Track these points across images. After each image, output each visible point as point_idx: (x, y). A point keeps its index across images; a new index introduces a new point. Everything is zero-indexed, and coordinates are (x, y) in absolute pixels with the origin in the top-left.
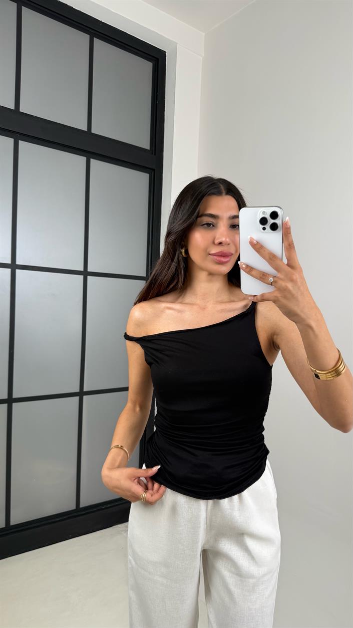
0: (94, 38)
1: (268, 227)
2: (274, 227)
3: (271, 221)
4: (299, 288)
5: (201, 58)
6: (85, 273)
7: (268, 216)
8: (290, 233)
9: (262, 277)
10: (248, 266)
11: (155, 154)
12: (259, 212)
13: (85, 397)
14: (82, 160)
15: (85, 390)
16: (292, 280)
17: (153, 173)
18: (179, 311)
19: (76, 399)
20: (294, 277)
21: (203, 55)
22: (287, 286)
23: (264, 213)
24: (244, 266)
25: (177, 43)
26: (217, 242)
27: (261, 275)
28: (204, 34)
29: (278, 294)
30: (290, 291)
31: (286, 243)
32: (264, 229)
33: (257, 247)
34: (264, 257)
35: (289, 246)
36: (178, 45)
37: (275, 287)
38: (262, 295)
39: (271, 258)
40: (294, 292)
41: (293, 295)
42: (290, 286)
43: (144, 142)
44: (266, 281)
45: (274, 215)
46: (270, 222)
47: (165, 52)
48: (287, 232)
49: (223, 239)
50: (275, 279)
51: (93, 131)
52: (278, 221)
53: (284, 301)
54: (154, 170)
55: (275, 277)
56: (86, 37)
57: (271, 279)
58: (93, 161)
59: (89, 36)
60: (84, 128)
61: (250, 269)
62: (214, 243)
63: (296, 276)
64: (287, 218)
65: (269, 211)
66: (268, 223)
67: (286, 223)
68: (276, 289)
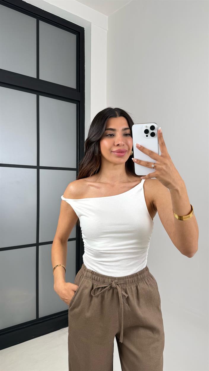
0: (40, 21)
1: (149, 135)
2: (153, 135)
3: (151, 131)
5: (106, 31)
6: (38, 167)
7: (149, 129)
8: (162, 137)
9: (147, 165)
10: (138, 160)
11: (80, 92)
12: (144, 126)
13: (40, 247)
14: (34, 96)
15: (40, 242)
16: (165, 164)
17: (79, 103)
18: (98, 188)
19: (34, 248)
20: (166, 162)
21: (108, 29)
22: (162, 168)
23: (146, 127)
24: (136, 160)
25: (91, 23)
26: (116, 144)
27: (147, 164)
28: (107, 17)
29: (158, 173)
30: (164, 170)
31: (160, 142)
32: (147, 136)
33: (142, 149)
34: (146, 154)
35: (162, 144)
36: (92, 24)
38: (149, 175)
39: (150, 154)
40: (167, 170)
41: (166, 172)
42: (164, 167)
43: (72, 84)
44: (150, 167)
45: (152, 128)
47: (84, 28)
48: (160, 136)
49: (120, 143)
50: (155, 165)
51: (40, 78)
53: (161, 176)
54: (79, 101)
55: (155, 163)
56: (34, 20)
57: (153, 166)
58: (41, 97)
59: (36, 19)
60: (35, 76)
61: (139, 162)
62: (114, 145)
63: (167, 161)
64: (160, 128)
65: (149, 125)
66: (149, 132)
67: (159, 131)
68: (156, 170)
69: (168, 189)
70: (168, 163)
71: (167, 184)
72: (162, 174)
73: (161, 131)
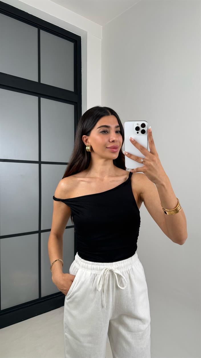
0: (40, 30)
1: (140, 132)
2: (143, 132)
4: (157, 165)
5: (101, 40)
6: (40, 162)
7: (140, 126)
8: (152, 135)
9: (137, 159)
10: (129, 154)
11: (77, 94)
12: (135, 123)
13: (42, 234)
14: (36, 98)
15: (42, 229)
16: (153, 161)
17: (76, 105)
19: (37, 235)
20: (154, 159)
21: (102, 38)
22: (150, 164)
23: (138, 124)
24: (127, 154)
26: (111, 140)
27: (136, 159)
28: (102, 27)
29: (145, 168)
30: (152, 166)
31: (150, 140)
32: (138, 133)
33: (134, 143)
34: (138, 148)
35: (151, 142)
36: (88, 33)
37: (144, 164)
38: (137, 169)
39: (142, 149)
40: (154, 166)
42: (152, 163)
43: (71, 88)
44: (139, 161)
45: (143, 125)
46: (141, 129)
47: (81, 37)
48: (150, 134)
51: (42, 82)
52: (145, 129)
53: (149, 172)
54: (77, 103)
56: (36, 29)
57: (142, 160)
58: (42, 99)
60: (36, 80)
61: (130, 155)
62: (109, 141)
63: (155, 158)
64: (150, 127)
65: (140, 123)
66: (140, 130)
67: (149, 130)
68: (144, 165)
69: (154, 184)
70: (156, 160)
71: (153, 179)
72: (150, 170)
73: (151, 130)
